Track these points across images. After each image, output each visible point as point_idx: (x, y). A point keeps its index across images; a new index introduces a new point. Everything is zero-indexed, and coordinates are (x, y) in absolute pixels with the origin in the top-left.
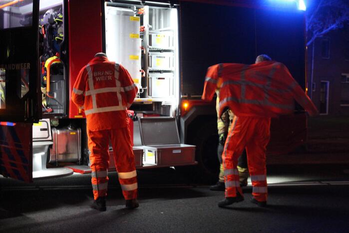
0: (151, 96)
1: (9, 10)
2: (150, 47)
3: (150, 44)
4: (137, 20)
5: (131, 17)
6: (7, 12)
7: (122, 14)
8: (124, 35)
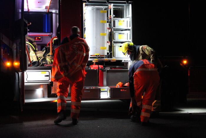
0: (115, 57)
1: (55, 12)
2: (114, 28)
3: (114, 26)
4: (105, 12)
5: (101, 11)
6: (54, 13)
7: (95, 9)
8: (97, 21)
